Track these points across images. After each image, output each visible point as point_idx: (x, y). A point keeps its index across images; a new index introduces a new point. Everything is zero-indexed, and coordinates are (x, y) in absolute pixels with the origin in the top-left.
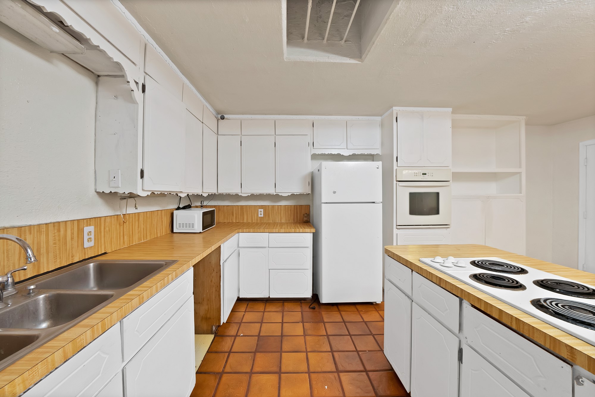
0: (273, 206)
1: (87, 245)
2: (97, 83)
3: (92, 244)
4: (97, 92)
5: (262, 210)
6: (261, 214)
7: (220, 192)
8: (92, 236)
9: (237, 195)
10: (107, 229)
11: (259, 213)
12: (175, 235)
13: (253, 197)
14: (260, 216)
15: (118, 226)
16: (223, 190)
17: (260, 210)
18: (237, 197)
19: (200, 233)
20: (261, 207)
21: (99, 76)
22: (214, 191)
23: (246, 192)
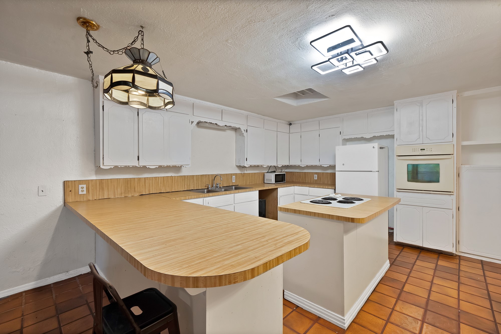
0: (323, 173)
1: (233, 181)
2: (236, 132)
3: (234, 181)
4: (236, 134)
5: (316, 175)
6: (316, 178)
7: (291, 164)
8: (235, 179)
9: (299, 166)
10: (239, 177)
11: (315, 177)
12: (265, 184)
13: (308, 167)
14: (315, 179)
15: (242, 177)
16: (292, 163)
17: (315, 175)
18: (299, 167)
19: (274, 184)
20: (316, 173)
21: (236, 129)
22: (287, 164)
23: (303, 164)
